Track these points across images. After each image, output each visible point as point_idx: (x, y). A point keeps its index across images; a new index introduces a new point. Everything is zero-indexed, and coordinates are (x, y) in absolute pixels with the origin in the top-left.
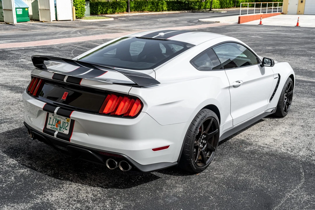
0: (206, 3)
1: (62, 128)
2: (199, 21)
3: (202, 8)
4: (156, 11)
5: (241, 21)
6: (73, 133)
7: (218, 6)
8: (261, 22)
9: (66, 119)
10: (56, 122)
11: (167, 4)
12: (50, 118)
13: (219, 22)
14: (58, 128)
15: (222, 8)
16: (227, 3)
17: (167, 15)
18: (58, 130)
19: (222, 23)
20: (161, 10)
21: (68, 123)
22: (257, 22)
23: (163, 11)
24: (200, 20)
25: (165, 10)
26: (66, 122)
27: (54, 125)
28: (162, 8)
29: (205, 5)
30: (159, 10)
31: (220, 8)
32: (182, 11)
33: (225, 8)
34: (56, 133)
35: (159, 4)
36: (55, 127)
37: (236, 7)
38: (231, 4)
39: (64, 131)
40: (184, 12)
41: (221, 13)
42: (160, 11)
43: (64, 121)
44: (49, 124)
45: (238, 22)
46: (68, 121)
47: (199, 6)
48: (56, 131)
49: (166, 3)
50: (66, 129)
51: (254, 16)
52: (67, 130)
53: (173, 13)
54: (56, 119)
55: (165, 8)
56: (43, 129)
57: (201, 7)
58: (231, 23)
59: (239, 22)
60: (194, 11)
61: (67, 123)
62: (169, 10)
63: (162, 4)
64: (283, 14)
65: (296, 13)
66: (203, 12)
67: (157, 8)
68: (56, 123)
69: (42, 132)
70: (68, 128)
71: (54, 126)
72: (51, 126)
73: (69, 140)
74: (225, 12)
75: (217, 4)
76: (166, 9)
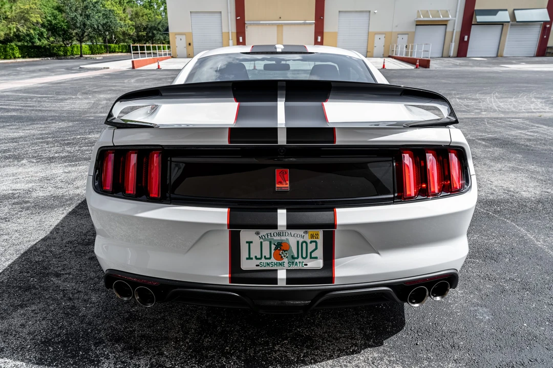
0: (72, 49)
1: (298, 258)
2: (81, 68)
3: (69, 54)
4: (5, 58)
5: (135, 65)
6: (336, 261)
7: (88, 52)
8: (159, 66)
9: (306, 232)
10: (273, 247)
11: (19, 49)
12: (249, 243)
13: (108, 68)
14: (286, 260)
15: (94, 54)
16: (97, 49)
17: (25, 63)
18: (286, 265)
19: (112, 68)
20: (13, 57)
21: (316, 242)
22: (154, 66)
23: (15, 58)
24: (81, 66)
25: (19, 58)
26: (308, 241)
27: (268, 256)
28: (13, 54)
29: (72, 51)
30: (9, 57)
31: (91, 54)
32: (43, 58)
33: (96, 54)
34: (282, 275)
35: (8, 49)
36: (273, 260)
37: (110, 53)
38: (102, 49)
39: (306, 265)
40: (46, 59)
41: (96, 59)
42: (11, 58)
43: (301, 240)
44: (249, 258)
45: (131, 67)
46: (312, 236)
47: (63, 52)
48: (277, 270)
49: (17, 48)
50: (311, 258)
51: (147, 60)
52: (316, 258)
53: (33, 61)
54: (270, 242)
55: (17, 55)
56: (228, 276)
57: (66, 53)
58: (125, 69)
59: (133, 67)
60: (59, 58)
61: (311, 242)
62: (23, 57)
63: (13, 49)
64: (172, 57)
65: (186, 56)
66: (72, 58)
67: (6, 55)
68: (273, 251)
69: (227, 283)
70: (320, 252)
71: (270, 258)
72: (258, 262)
73: (331, 280)
74: (100, 58)
75: (86, 49)
76: (20, 56)
